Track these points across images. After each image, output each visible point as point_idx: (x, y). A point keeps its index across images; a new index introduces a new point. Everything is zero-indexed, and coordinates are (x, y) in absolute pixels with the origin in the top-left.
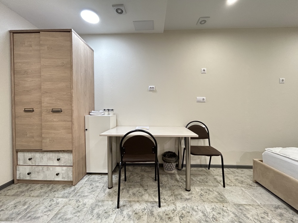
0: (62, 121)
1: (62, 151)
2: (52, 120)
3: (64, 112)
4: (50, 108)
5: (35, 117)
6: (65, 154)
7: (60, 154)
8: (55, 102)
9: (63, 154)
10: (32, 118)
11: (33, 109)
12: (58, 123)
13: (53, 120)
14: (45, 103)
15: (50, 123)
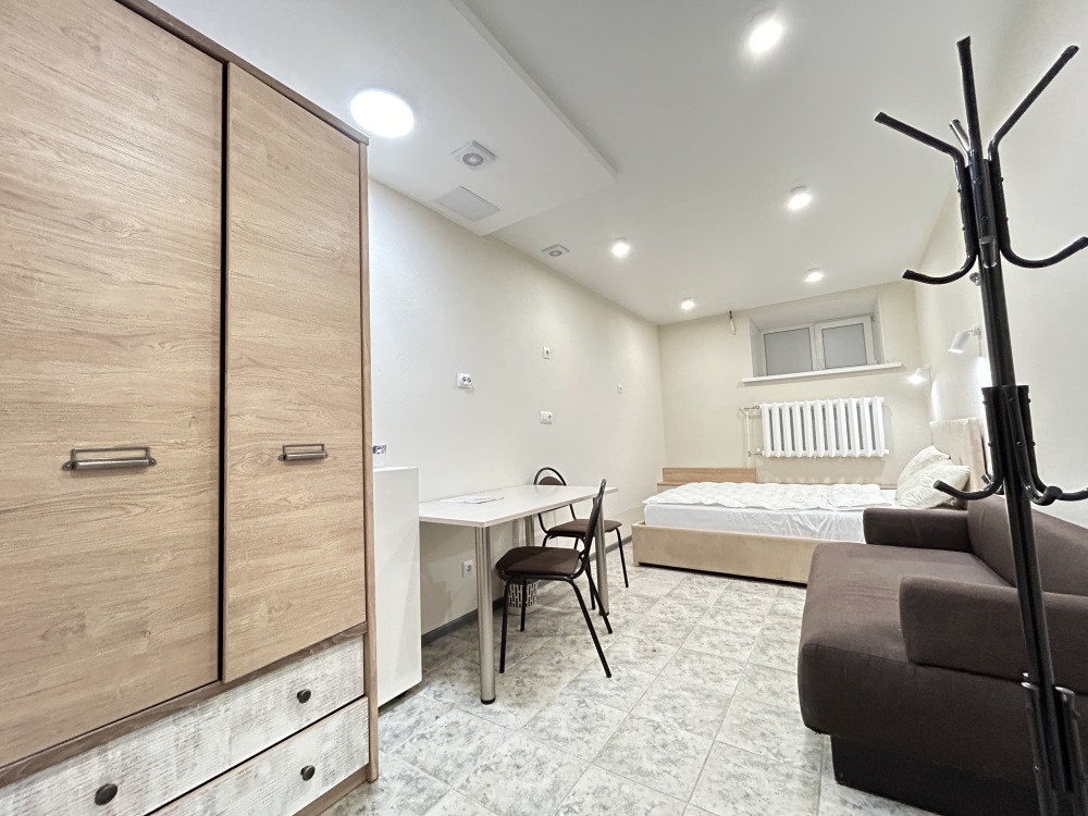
0: (325, 500)
1: (325, 645)
2: (280, 500)
3: (335, 458)
4: (271, 443)
5: (159, 498)
6: (329, 658)
7: (305, 668)
8: (297, 414)
9: (320, 662)
10: (138, 510)
11: (146, 449)
12: (308, 513)
13: (285, 499)
14: (247, 417)
15: (271, 518)
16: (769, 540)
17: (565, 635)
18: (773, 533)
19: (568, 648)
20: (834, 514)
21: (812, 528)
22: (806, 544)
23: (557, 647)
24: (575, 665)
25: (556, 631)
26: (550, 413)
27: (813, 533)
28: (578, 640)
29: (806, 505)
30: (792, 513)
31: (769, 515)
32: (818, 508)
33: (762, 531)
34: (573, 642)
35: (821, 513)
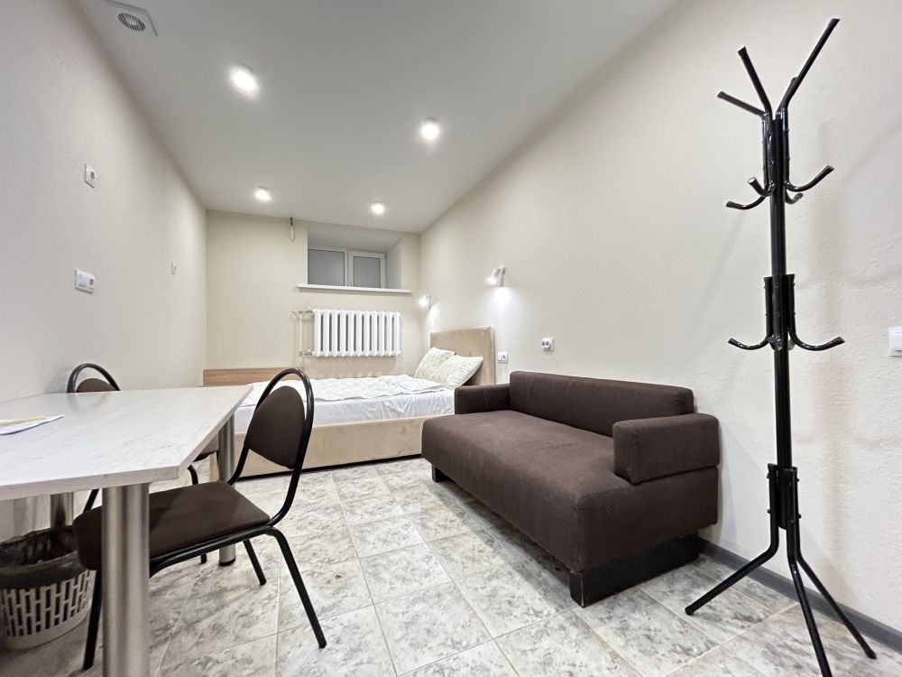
16: (367, 426)
17: (190, 626)
18: (369, 418)
19: (219, 643)
20: (413, 396)
21: (399, 410)
22: (396, 424)
23: (194, 653)
24: (257, 662)
25: (167, 628)
26: (93, 277)
27: (399, 414)
28: (223, 621)
29: (391, 391)
30: (384, 399)
31: (366, 403)
32: (402, 393)
33: (360, 419)
34: (217, 629)
35: (404, 397)
